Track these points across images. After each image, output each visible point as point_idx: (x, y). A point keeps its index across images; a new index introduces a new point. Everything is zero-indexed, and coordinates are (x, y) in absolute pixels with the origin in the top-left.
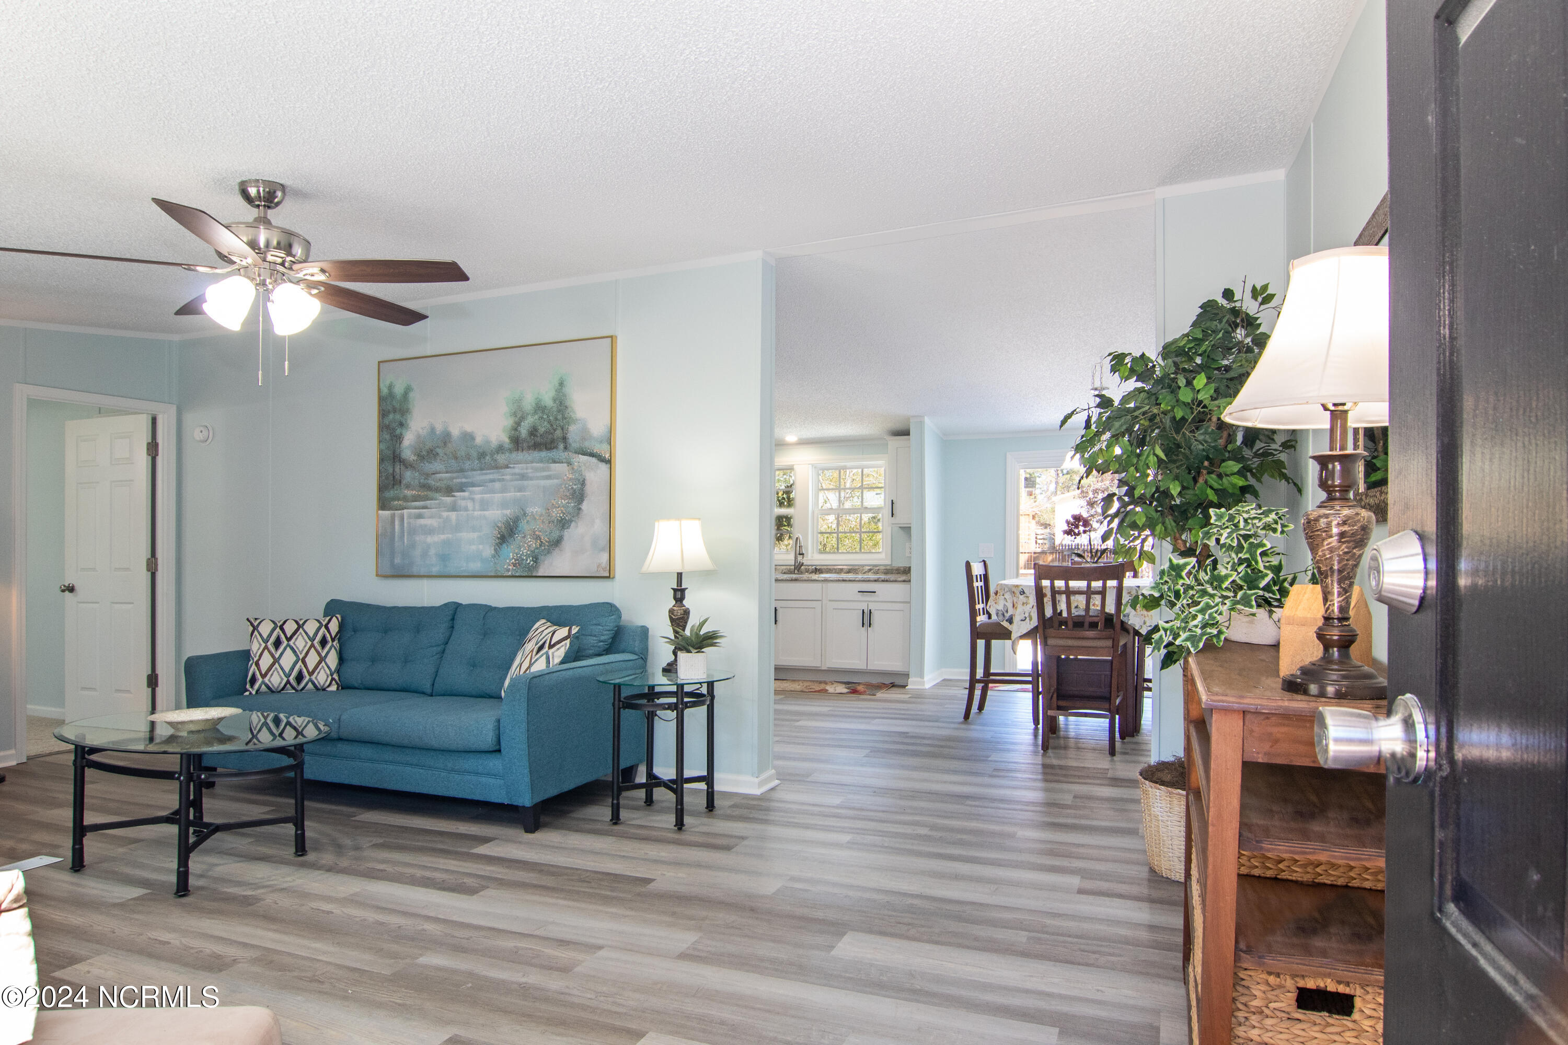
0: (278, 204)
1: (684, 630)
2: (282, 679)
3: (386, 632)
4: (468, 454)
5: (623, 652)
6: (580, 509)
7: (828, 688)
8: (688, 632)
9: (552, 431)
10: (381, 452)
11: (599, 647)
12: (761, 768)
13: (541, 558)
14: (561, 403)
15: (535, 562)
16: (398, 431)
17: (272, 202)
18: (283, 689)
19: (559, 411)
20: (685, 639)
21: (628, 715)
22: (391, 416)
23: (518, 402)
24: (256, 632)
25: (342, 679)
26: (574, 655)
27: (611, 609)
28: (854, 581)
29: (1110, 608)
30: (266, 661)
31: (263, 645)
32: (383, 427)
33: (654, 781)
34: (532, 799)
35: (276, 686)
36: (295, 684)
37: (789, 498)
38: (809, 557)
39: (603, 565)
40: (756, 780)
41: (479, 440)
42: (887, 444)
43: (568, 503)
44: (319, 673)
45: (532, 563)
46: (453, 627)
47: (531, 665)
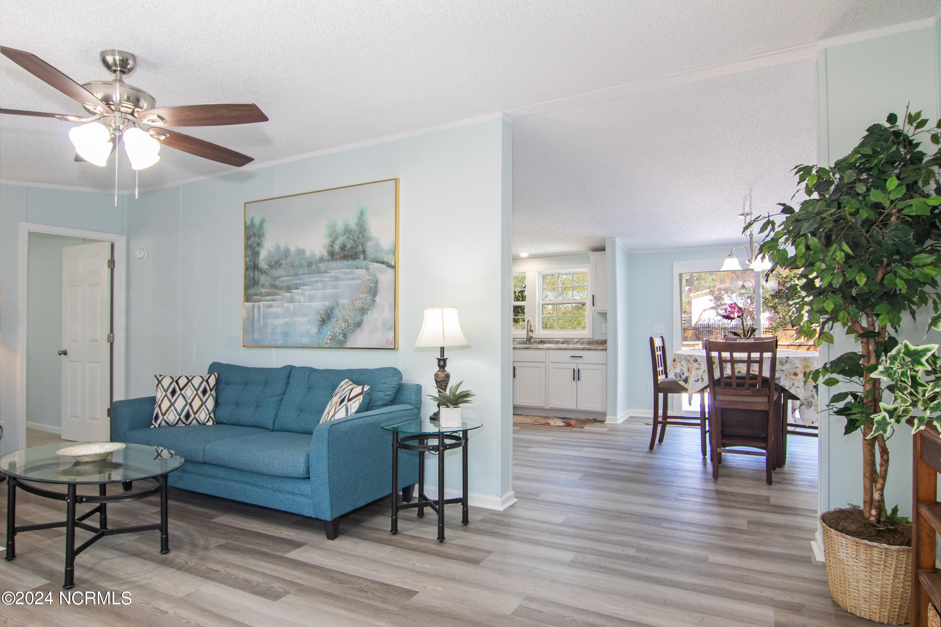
0: (130, 70)
1: (445, 391)
2: (176, 417)
3: (246, 384)
4: (301, 264)
5: (403, 403)
6: (374, 301)
7: (550, 421)
8: (448, 392)
9: (356, 246)
10: (246, 263)
11: (386, 400)
12: (503, 491)
13: (349, 335)
14: (362, 227)
15: (345, 338)
16: (257, 250)
17: (125, 68)
18: (177, 423)
19: (360, 233)
20: (445, 397)
21: (403, 454)
22: (252, 239)
23: (333, 227)
24: (160, 385)
25: (216, 417)
26: (366, 406)
27: (395, 372)
28: (567, 349)
29: (766, 373)
30: (166, 404)
31: (164, 393)
32: (248, 247)
33: (424, 501)
34: (332, 515)
35: (172, 421)
36: (184, 420)
37: (522, 296)
38: (537, 333)
39: (390, 340)
40: (500, 500)
41: (308, 254)
42: (589, 257)
43: (366, 296)
44: (200, 413)
45: (342, 338)
46: (288, 383)
47: (335, 413)
